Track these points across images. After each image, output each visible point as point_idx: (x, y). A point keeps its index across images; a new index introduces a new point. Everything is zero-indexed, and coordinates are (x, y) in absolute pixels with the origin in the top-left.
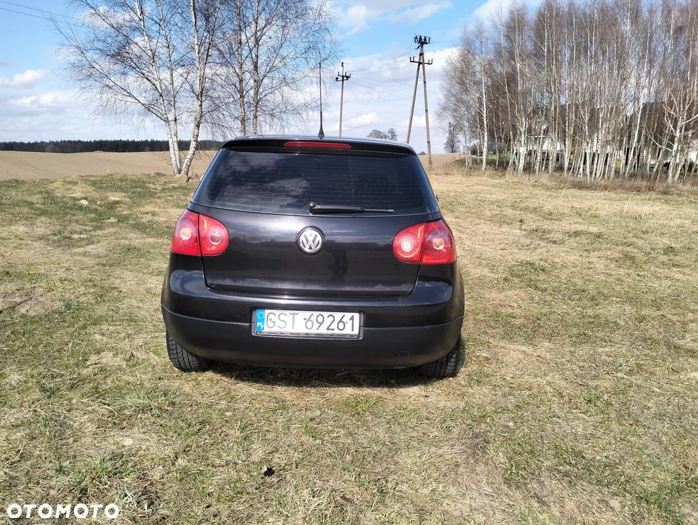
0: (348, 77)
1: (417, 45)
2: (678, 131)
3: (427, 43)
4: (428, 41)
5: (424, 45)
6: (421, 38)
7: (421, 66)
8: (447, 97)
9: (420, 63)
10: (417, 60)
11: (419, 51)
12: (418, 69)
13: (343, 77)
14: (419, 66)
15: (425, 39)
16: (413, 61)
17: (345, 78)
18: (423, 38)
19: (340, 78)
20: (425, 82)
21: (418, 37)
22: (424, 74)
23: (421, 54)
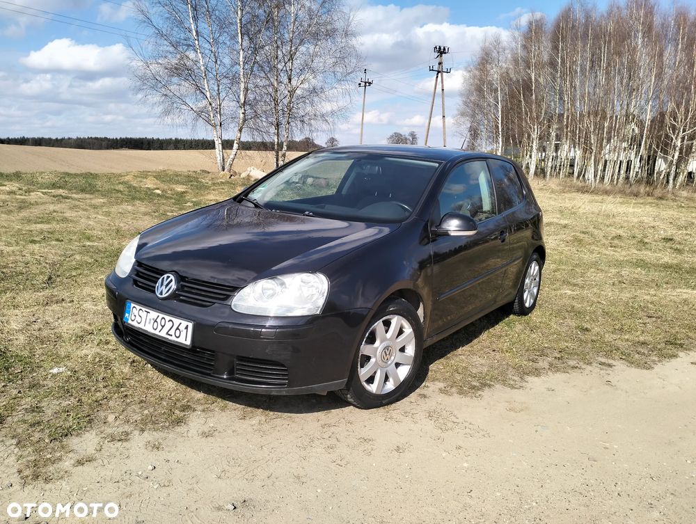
0: (370, 83)
1: (437, 54)
2: (680, 140)
3: (445, 53)
4: (447, 51)
5: (443, 55)
6: (440, 48)
7: (440, 74)
8: (465, 103)
10: (436, 68)
11: (438, 60)
12: (437, 77)
13: (366, 83)
14: (438, 74)
15: (444, 49)
16: (433, 70)
17: (367, 84)
18: (442, 48)
19: (363, 84)
20: (443, 90)
21: (438, 47)
22: (442, 82)
23: (440, 64)
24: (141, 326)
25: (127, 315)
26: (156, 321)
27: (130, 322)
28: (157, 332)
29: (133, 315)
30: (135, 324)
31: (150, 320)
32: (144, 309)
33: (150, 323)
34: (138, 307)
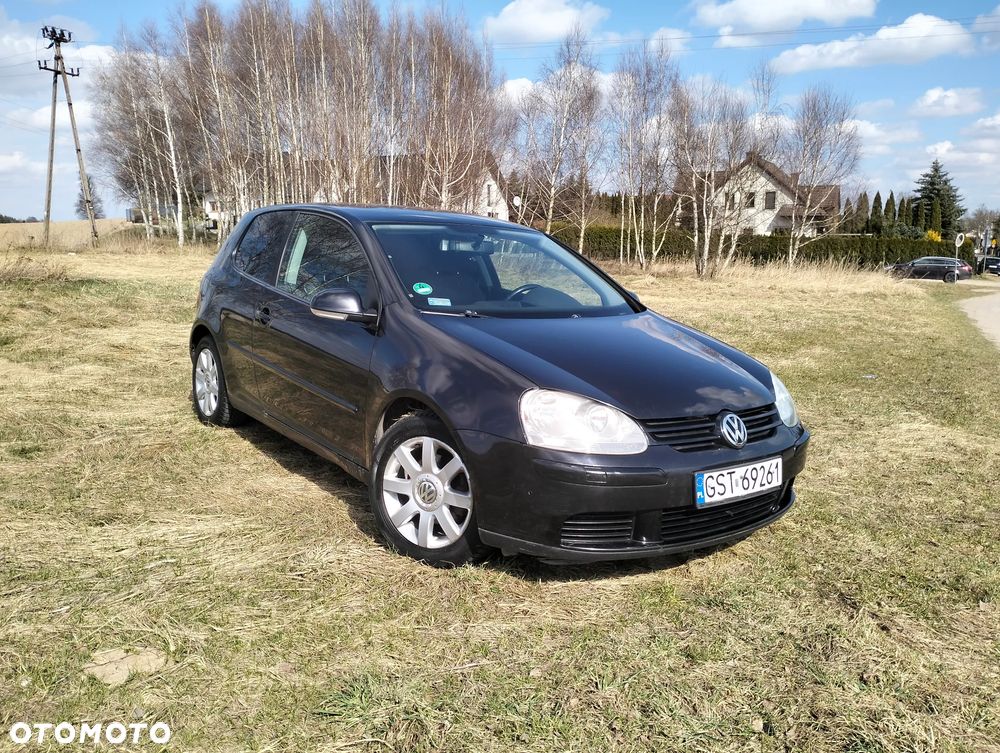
1: (49, 42)
3: (66, 41)
4: (67, 37)
5: (62, 43)
6: (54, 32)
7: (59, 77)
9: (57, 73)
10: (51, 65)
11: (53, 51)
12: (55, 82)
14: (56, 76)
15: (62, 34)
16: (45, 68)
18: (58, 32)
20: (70, 104)
21: (50, 29)
22: (67, 92)
23: (58, 58)
24: (728, 495)
25: (699, 494)
26: (745, 478)
27: (708, 500)
28: (750, 491)
29: (709, 489)
30: (717, 498)
31: (737, 481)
32: (725, 472)
33: (737, 485)
34: (715, 474)
